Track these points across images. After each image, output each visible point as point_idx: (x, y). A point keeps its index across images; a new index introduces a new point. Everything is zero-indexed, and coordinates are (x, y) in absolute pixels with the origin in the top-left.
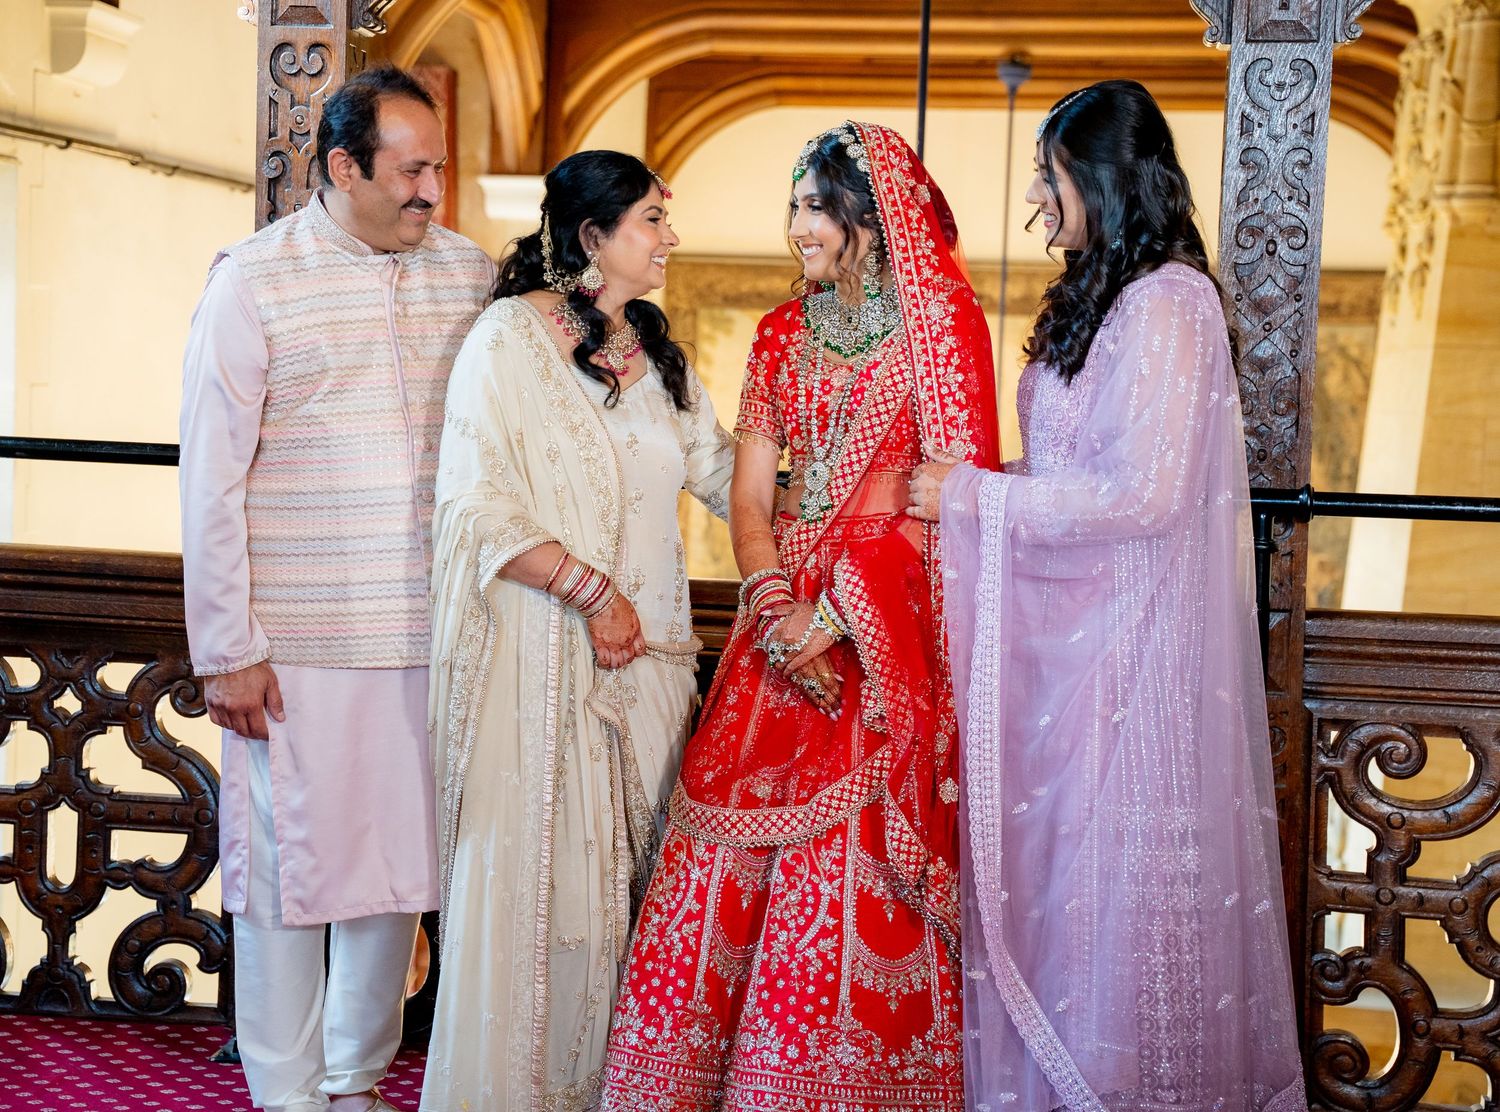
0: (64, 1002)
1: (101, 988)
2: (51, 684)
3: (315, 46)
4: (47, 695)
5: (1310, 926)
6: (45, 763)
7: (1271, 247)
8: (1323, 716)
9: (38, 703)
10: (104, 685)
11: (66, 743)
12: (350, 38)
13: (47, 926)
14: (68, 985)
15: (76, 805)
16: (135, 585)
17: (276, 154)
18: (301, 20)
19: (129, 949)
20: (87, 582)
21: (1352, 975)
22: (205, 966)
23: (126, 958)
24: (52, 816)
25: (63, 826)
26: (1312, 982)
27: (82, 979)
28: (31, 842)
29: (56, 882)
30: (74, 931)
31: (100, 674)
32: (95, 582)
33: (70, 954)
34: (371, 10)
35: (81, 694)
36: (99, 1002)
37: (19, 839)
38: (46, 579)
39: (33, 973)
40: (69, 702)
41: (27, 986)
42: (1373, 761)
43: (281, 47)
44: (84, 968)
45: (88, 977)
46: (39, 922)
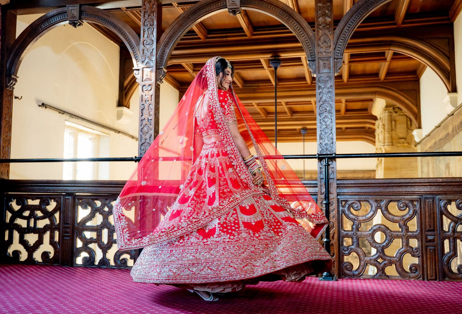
0: (106, 266)
1: (112, 263)
2: (103, 205)
3: (149, 85)
4: (102, 208)
5: (341, 241)
6: (102, 221)
7: (326, 110)
8: (342, 199)
9: (101, 209)
10: (112, 205)
11: (106, 216)
12: (156, 84)
13: (103, 251)
14: (106, 262)
15: (107, 228)
16: (117, 186)
17: (143, 105)
18: (147, 81)
19: (117, 256)
20: (109, 185)
21: (349, 250)
22: (131, 258)
23: (117, 257)
24: (103, 231)
25: (105, 232)
26: (342, 252)
27: (109, 262)
28: (99, 236)
29: (103, 242)
30: (107, 252)
31: (111, 203)
32: (110, 185)
33: (107, 257)
34: (160, 78)
35: (108, 207)
36: (112, 266)
37: (97, 235)
38: (102, 185)
39: (100, 260)
40: (106, 209)
41: (99, 263)
42: (351, 208)
43: (144, 85)
44: (110, 260)
45: (110, 261)
46: (101, 250)
